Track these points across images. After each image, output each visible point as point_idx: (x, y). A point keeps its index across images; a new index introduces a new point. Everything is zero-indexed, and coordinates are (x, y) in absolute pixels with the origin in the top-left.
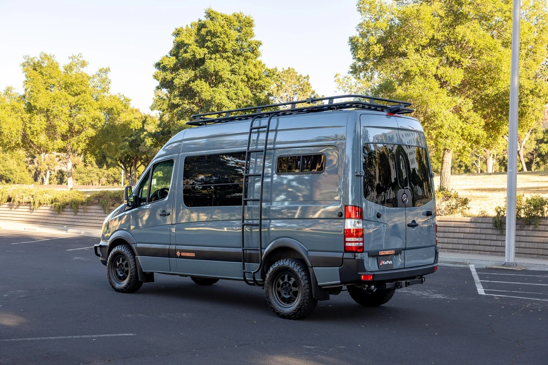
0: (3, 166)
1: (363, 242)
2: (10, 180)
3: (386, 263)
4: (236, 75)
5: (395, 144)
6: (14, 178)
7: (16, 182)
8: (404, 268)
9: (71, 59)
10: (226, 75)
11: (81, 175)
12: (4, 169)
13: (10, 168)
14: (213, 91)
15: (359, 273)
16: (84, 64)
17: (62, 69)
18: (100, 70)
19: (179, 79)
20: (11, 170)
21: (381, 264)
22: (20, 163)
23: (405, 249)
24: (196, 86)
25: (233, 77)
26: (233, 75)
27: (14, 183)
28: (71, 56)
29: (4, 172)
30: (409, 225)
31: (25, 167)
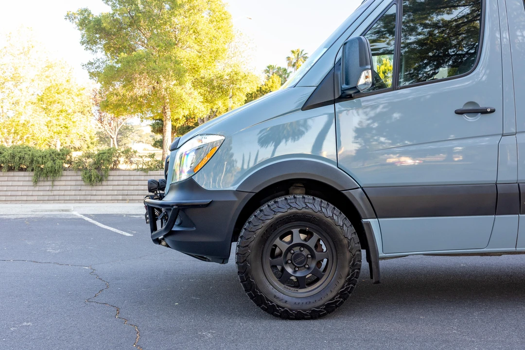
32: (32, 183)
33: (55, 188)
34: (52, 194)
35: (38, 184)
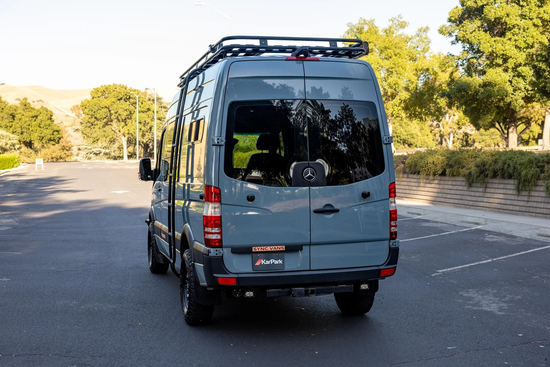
0: (405, 131)
1: (220, 233)
2: (412, 144)
3: (268, 262)
4: (526, 19)
5: (295, 100)
6: (416, 142)
7: (418, 146)
8: (310, 270)
9: (391, 21)
10: (512, 20)
11: (483, 137)
12: (406, 133)
13: (411, 133)
14: (495, 41)
15: (215, 275)
16: (403, 25)
17: (381, 33)
18: (420, 30)
19: (464, 31)
20: (412, 135)
21: (258, 264)
22: (423, 127)
23: (310, 244)
24: (473, 38)
25: (522, 23)
26: (523, 20)
27: (416, 146)
28: (390, 18)
29: (406, 137)
30: (316, 212)
31: (429, 131)
32: (515, 192)
33: (532, 199)
34: (528, 205)
35: (520, 194)
